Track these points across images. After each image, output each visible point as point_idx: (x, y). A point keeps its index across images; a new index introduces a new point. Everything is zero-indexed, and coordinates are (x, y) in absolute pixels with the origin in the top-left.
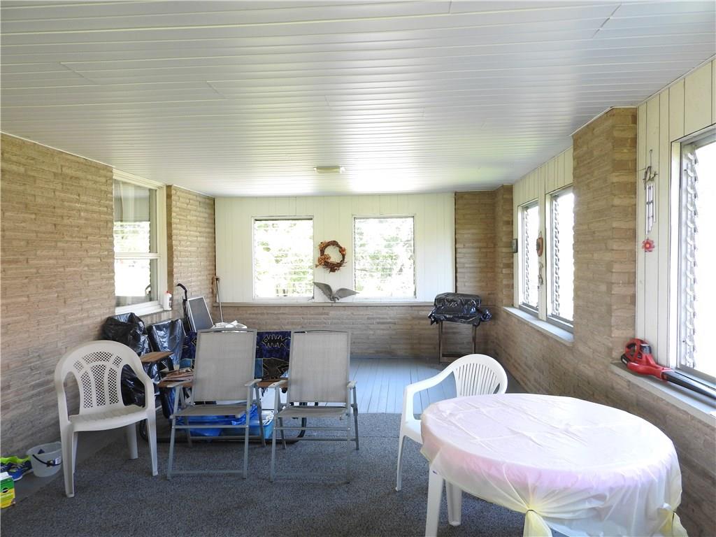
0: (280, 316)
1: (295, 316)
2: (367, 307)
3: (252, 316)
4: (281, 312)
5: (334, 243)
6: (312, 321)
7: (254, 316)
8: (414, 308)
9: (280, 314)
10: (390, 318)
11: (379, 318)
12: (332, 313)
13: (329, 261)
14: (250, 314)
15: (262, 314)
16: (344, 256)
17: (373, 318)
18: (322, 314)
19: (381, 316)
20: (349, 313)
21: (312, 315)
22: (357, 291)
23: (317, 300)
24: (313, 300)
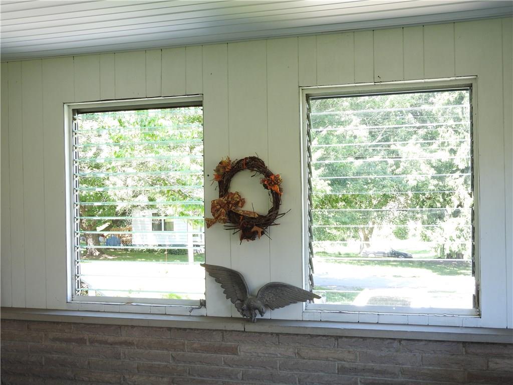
0: (122, 350)
1: (153, 352)
2: (337, 338)
3: (57, 345)
4: (123, 338)
5: (254, 164)
6: (198, 366)
7: (64, 345)
8: (472, 349)
9: (121, 343)
10: (403, 372)
11: (372, 371)
12: (246, 349)
13: (241, 210)
14: (55, 340)
15: (81, 341)
16: (277, 199)
17: (355, 370)
18: (219, 350)
19: (377, 366)
20: (290, 352)
21: (195, 350)
22: (314, 292)
23: (210, 311)
24: (203, 312)
